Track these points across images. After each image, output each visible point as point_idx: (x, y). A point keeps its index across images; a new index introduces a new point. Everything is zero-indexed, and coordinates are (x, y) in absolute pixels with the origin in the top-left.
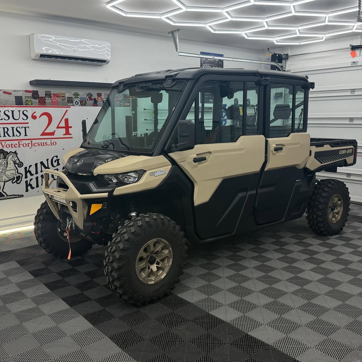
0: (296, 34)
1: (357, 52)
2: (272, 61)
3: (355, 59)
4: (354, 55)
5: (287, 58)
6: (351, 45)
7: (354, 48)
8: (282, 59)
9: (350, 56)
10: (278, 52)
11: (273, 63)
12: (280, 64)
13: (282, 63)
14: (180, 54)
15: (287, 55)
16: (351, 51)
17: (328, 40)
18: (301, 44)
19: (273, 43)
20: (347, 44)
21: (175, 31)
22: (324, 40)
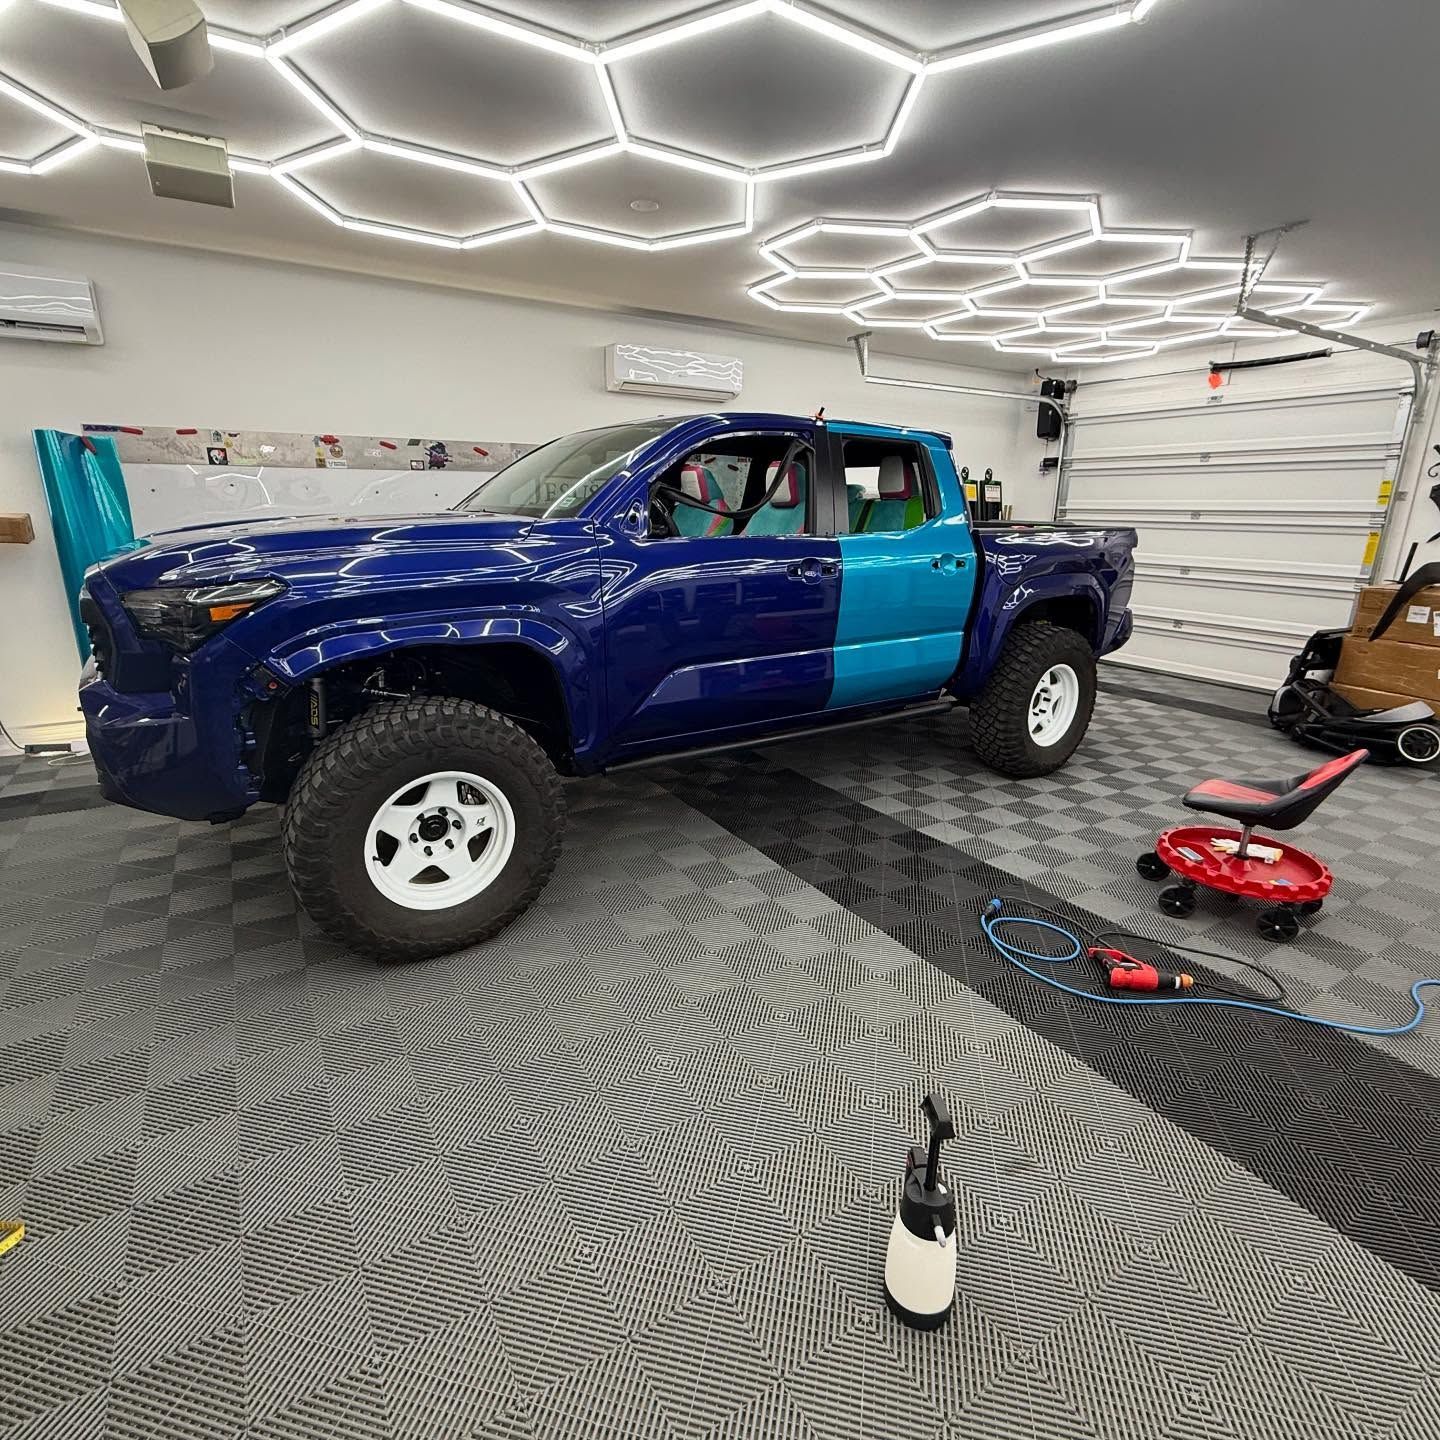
0: (1099, 339)
1: (1224, 376)
2: (1043, 393)
3: (1217, 392)
4: (1215, 383)
5: (1075, 389)
6: (1211, 363)
7: (1217, 369)
8: (1063, 391)
9: (1208, 384)
10: (1056, 377)
11: (1045, 400)
12: (1058, 401)
13: (1061, 397)
14: (869, 379)
15: (1075, 382)
16: (1209, 374)
17: (1162, 352)
18: (1106, 360)
19: (1050, 359)
20: (1205, 361)
21: (862, 335)
22: (1155, 352)
